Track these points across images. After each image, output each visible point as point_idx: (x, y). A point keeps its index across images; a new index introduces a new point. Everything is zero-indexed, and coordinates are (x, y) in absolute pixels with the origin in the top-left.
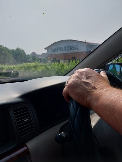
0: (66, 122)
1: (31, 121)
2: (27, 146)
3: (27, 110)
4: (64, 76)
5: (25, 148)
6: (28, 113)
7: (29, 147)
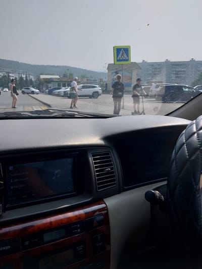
0: (161, 185)
1: (113, 172)
2: (105, 204)
3: (109, 157)
4: (167, 115)
5: (103, 205)
6: (110, 161)
7: (107, 204)
